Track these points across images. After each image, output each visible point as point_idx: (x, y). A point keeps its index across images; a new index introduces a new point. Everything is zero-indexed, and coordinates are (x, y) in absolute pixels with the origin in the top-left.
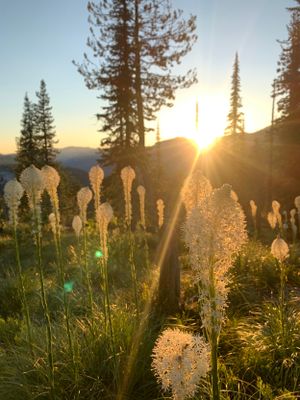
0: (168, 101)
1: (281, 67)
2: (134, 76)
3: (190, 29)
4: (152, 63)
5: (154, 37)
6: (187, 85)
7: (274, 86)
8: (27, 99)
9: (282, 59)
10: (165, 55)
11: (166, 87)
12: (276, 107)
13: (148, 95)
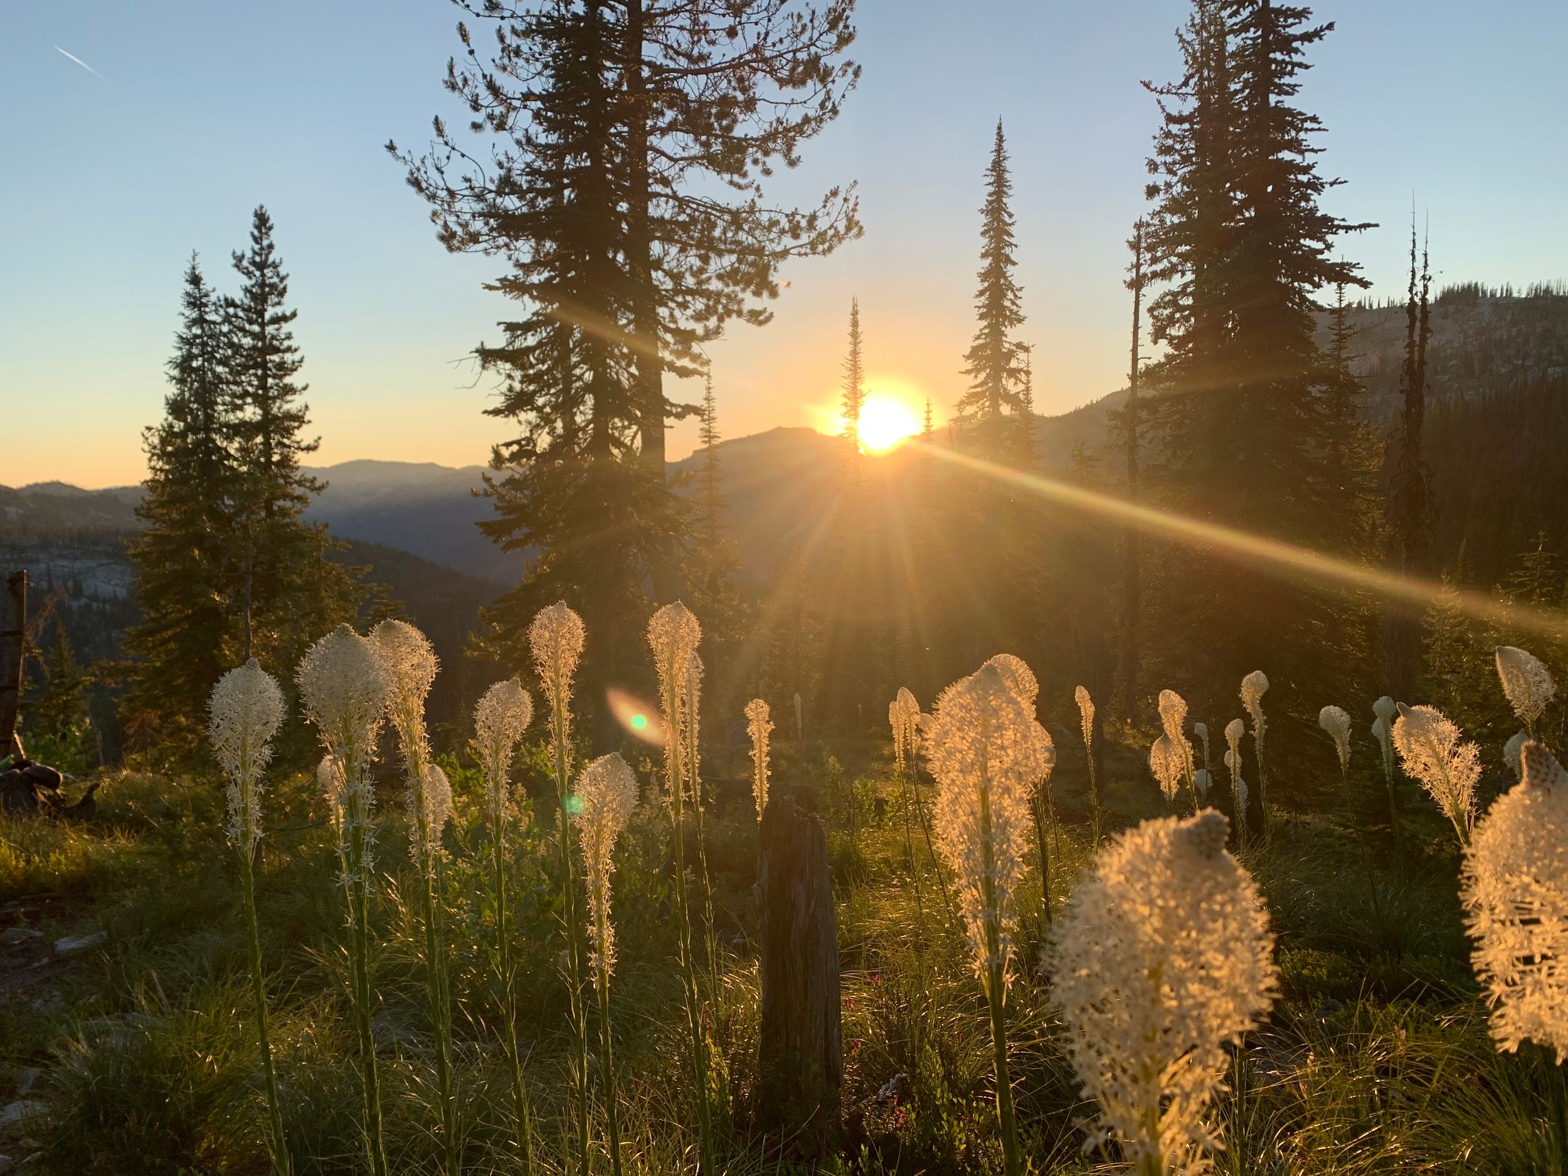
0: (750, 301)
1: (1161, 178)
2: (623, 207)
3: (833, 38)
4: (692, 160)
5: (698, 64)
6: (822, 243)
7: (1135, 246)
8: (195, 280)
9: (1165, 150)
10: (738, 132)
11: (743, 251)
12: (1147, 324)
13: (677, 277)
